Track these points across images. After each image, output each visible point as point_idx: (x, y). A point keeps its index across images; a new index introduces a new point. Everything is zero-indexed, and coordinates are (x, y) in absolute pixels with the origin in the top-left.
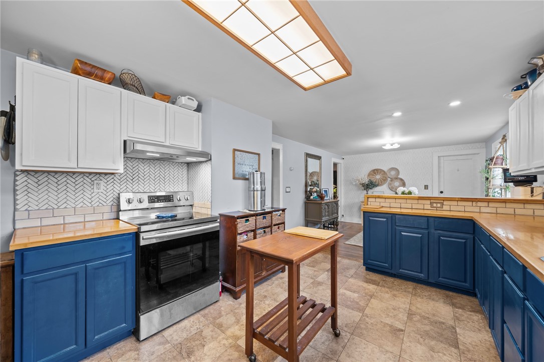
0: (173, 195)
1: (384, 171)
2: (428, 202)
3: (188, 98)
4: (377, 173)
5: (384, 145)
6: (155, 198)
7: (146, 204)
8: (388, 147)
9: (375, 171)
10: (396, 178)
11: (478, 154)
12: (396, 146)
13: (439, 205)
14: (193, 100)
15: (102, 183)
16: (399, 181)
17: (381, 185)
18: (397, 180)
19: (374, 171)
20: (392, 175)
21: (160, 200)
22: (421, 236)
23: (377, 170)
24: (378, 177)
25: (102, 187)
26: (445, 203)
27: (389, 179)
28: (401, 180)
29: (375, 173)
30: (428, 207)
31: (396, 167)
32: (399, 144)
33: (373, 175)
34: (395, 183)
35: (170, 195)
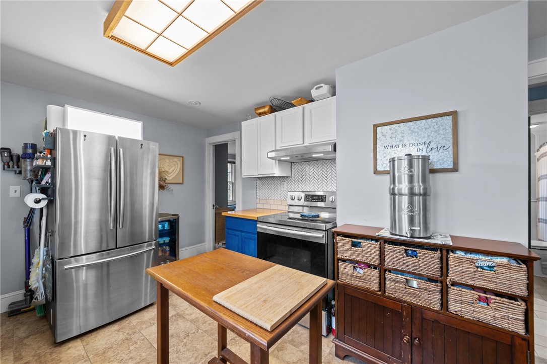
0: (326, 195)
3: (316, 89)
6: (310, 197)
7: (302, 202)
14: (322, 87)
15: (285, 184)
21: (314, 200)
25: (286, 187)
35: (323, 195)
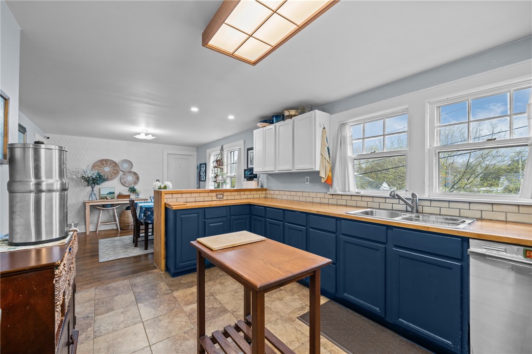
1: (116, 163)
2: (214, 194)
4: (106, 164)
5: (139, 134)
8: (142, 137)
9: (104, 162)
10: (130, 172)
11: (192, 155)
12: (150, 137)
13: (221, 196)
16: (133, 175)
17: (111, 179)
18: (130, 174)
19: (101, 161)
20: (124, 169)
22: (222, 223)
23: (106, 161)
24: (107, 169)
26: (225, 194)
27: (121, 173)
28: (135, 174)
29: (103, 165)
30: (215, 198)
31: (129, 160)
32: (153, 135)
33: (100, 167)
34: (128, 178)
